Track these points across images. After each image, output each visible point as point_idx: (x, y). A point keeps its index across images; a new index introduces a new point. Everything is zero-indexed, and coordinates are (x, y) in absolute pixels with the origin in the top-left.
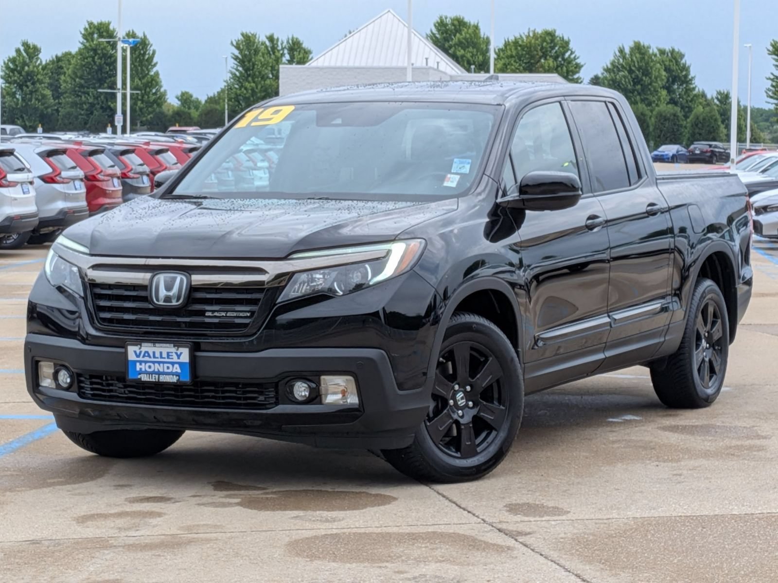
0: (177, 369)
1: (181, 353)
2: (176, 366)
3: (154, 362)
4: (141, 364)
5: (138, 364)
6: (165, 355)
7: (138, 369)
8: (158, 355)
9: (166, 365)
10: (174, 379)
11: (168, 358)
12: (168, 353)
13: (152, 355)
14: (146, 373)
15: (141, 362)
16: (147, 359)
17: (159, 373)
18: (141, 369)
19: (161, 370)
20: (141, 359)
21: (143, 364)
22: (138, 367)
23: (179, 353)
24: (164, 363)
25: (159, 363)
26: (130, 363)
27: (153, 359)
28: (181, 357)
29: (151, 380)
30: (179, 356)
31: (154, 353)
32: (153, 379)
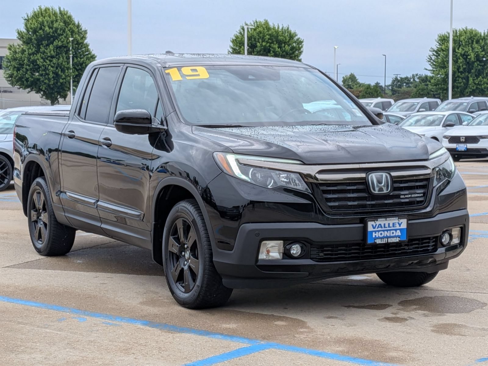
0: (399, 233)
1: (401, 223)
2: (398, 231)
3: (384, 231)
4: (375, 233)
5: (374, 233)
6: (391, 225)
7: (374, 236)
8: (387, 225)
9: (391, 232)
10: (397, 240)
11: (393, 226)
12: (393, 224)
13: (383, 226)
14: (379, 238)
15: (375, 232)
16: (380, 229)
17: (388, 237)
18: (375, 236)
19: (388, 235)
20: (376, 229)
21: (377, 233)
22: (374, 234)
23: (400, 223)
24: (390, 230)
25: (387, 231)
26: (369, 233)
27: (383, 229)
28: (401, 226)
29: (383, 242)
30: (400, 225)
31: (385, 224)
32: (384, 241)
